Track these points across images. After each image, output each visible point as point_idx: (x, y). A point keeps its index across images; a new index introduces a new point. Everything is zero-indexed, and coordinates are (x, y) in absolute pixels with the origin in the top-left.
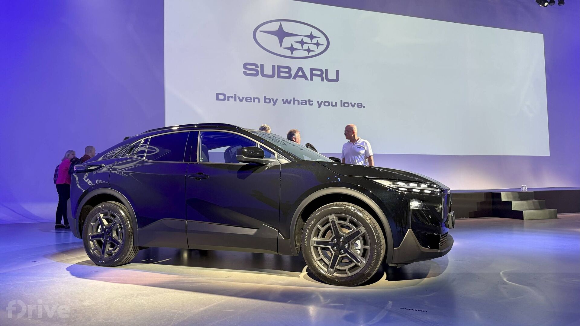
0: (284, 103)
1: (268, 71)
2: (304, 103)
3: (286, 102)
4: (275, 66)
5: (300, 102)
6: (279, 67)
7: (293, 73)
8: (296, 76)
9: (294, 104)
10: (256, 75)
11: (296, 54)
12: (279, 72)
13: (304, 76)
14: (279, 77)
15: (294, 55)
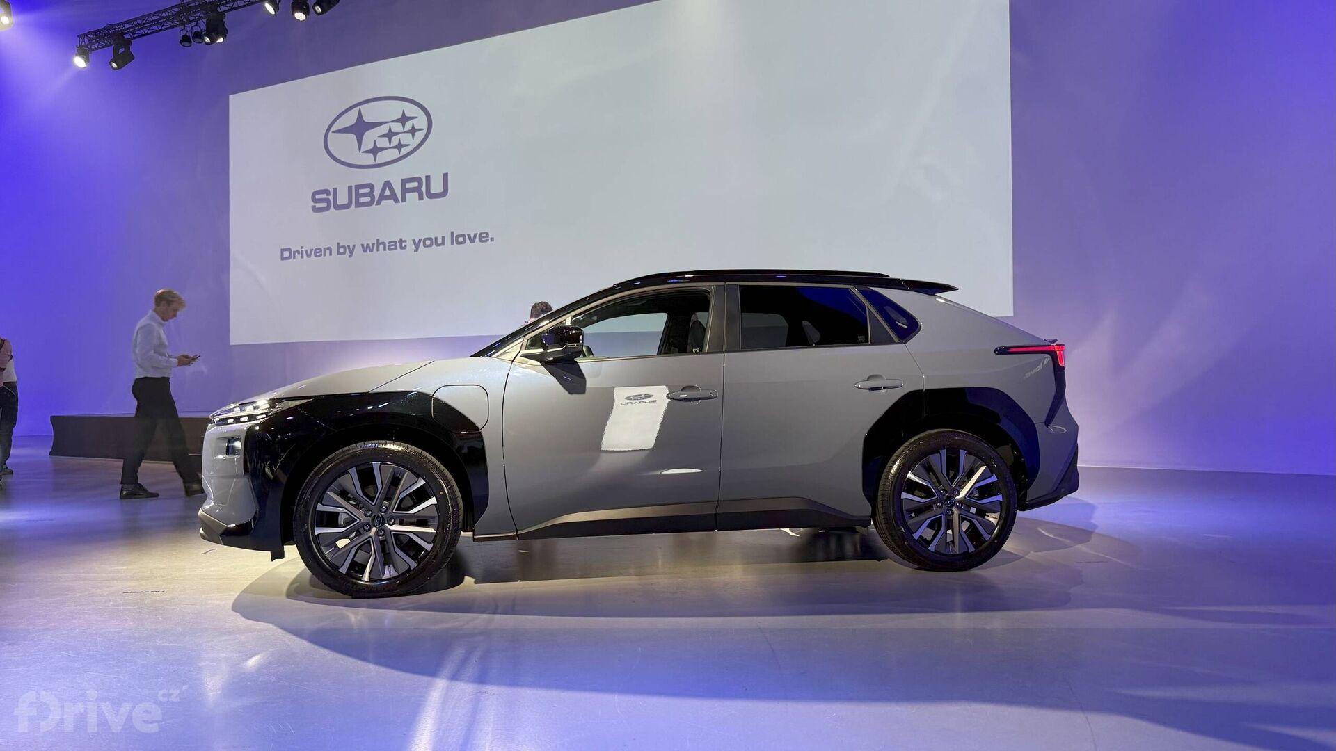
0: (365, 251)
1: (342, 199)
2: (392, 246)
3: (367, 248)
4: (351, 186)
5: (387, 245)
6: (358, 187)
7: (377, 194)
8: (382, 197)
9: (378, 250)
10: (327, 209)
11: (383, 157)
12: (358, 196)
13: (393, 196)
14: (358, 205)
15: (378, 161)
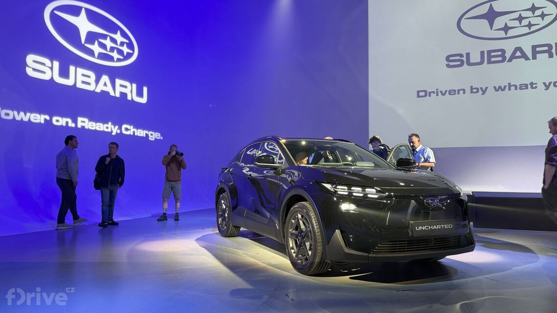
0: (496, 90)
1: (475, 58)
2: (524, 87)
4: (484, 51)
5: (518, 87)
6: (489, 52)
7: (508, 55)
8: (513, 57)
9: (510, 89)
10: (462, 65)
11: (511, 33)
12: (489, 57)
13: (524, 56)
14: (489, 62)
15: (508, 35)
